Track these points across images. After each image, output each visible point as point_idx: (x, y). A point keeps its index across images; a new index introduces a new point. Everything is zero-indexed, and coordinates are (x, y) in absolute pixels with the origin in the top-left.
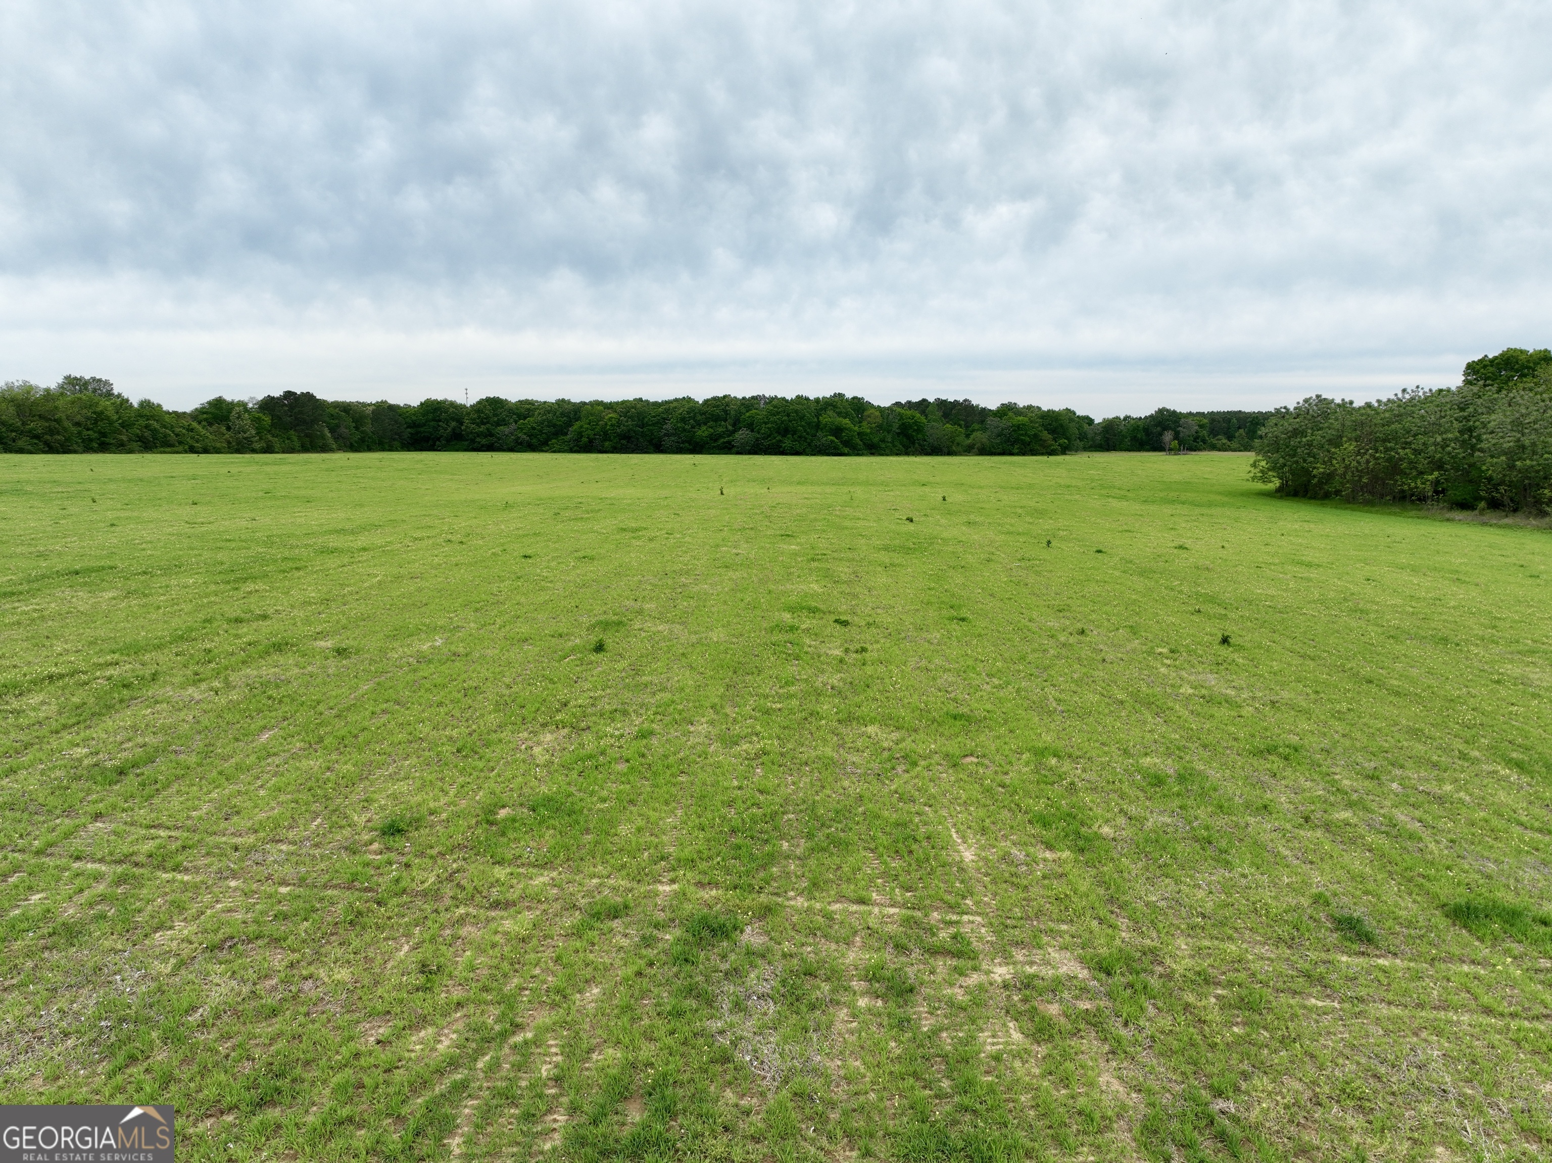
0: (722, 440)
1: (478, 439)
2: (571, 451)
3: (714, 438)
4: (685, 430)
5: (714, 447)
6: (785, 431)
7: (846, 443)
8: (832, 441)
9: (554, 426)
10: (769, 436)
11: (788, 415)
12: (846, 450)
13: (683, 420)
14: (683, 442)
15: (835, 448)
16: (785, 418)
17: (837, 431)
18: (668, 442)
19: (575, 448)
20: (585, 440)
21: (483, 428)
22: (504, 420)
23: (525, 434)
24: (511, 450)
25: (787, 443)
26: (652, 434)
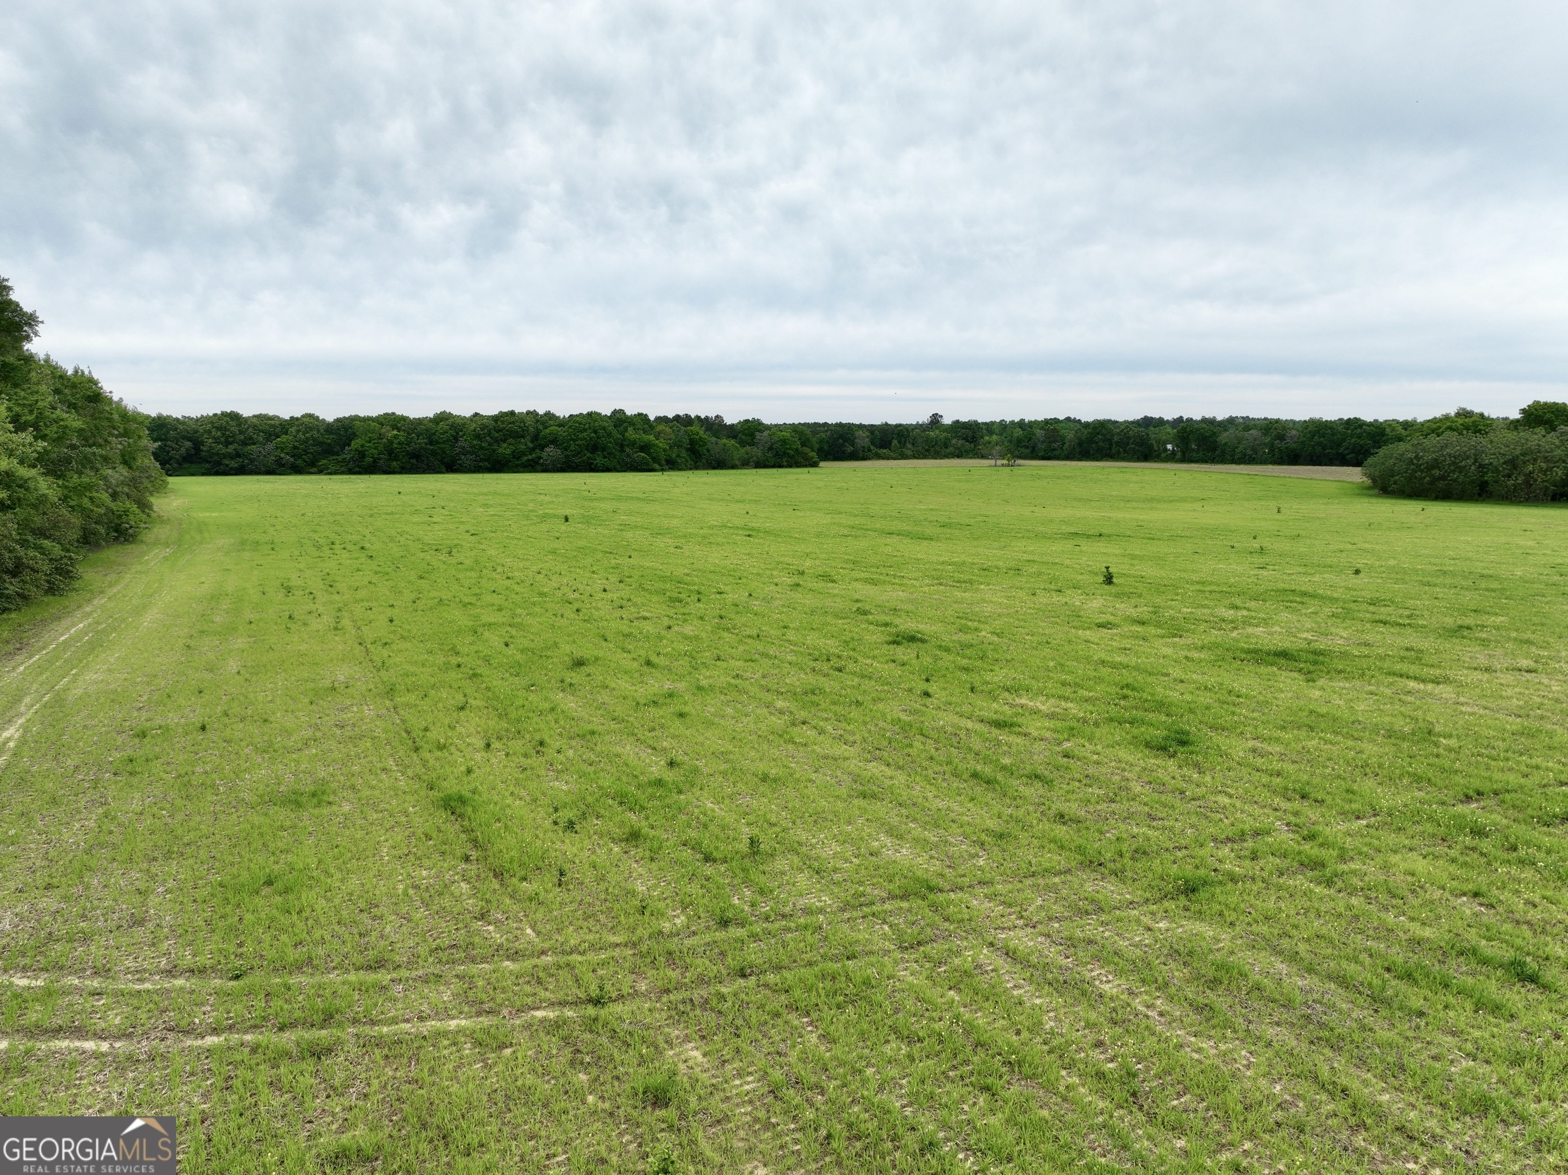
0: (525, 458)
1: (226, 462)
2: (351, 472)
3: (517, 455)
4: (482, 448)
5: (517, 465)
6: (594, 448)
7: (655, 460)
8: (643, 458)
9: (320, 444)
10: (579, 453)
11: (595, 432)
12: (657, 466)
13: (478, 437)
14: (482, 460)
15: (647, 464)
16: (593, 435)
17: (645, 448)
18: (466, 460)
19: (357, 469)
20: (369, 460)
21: (231, 449)
22: (251, 438)
23: (287, 454)
24: (270, 472)
25: (599, 460)
26: (444, 452)
